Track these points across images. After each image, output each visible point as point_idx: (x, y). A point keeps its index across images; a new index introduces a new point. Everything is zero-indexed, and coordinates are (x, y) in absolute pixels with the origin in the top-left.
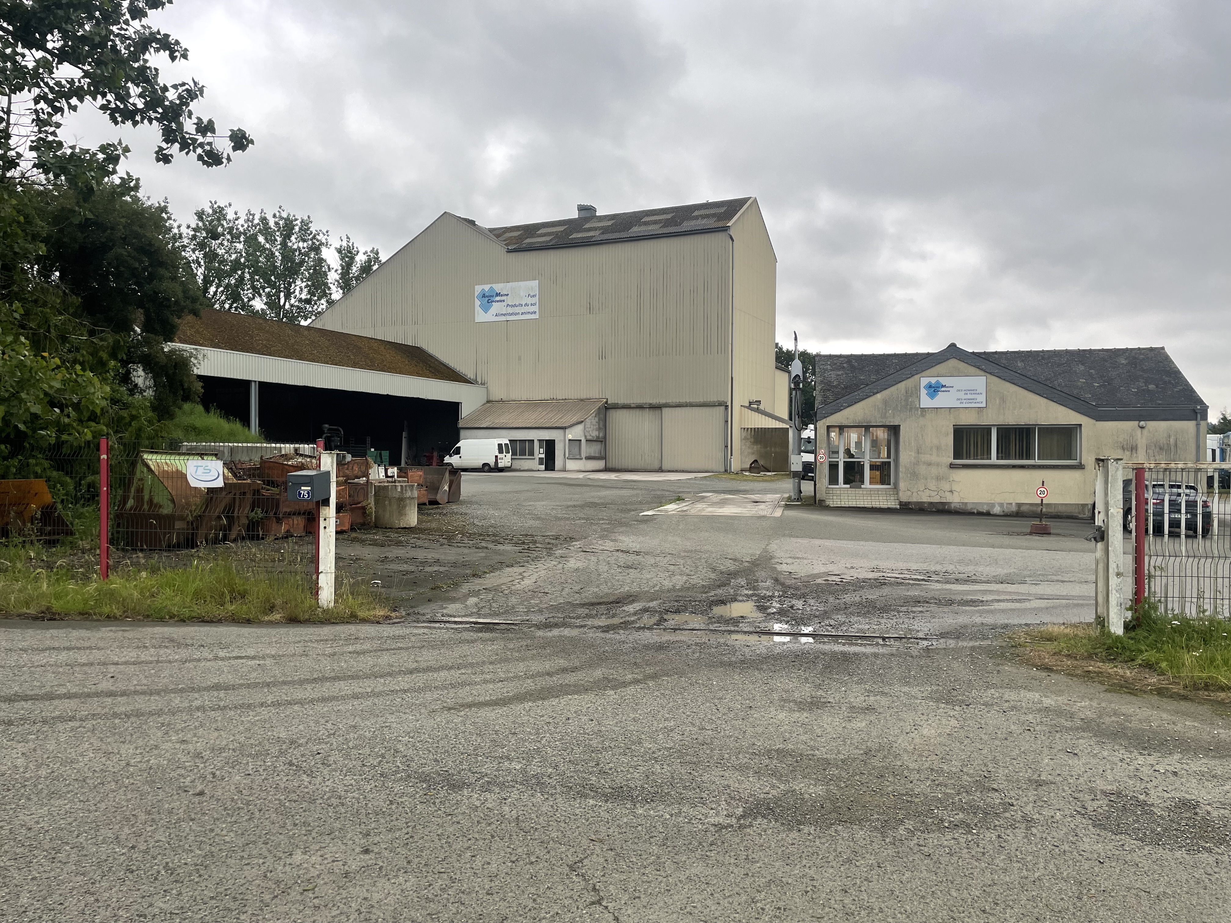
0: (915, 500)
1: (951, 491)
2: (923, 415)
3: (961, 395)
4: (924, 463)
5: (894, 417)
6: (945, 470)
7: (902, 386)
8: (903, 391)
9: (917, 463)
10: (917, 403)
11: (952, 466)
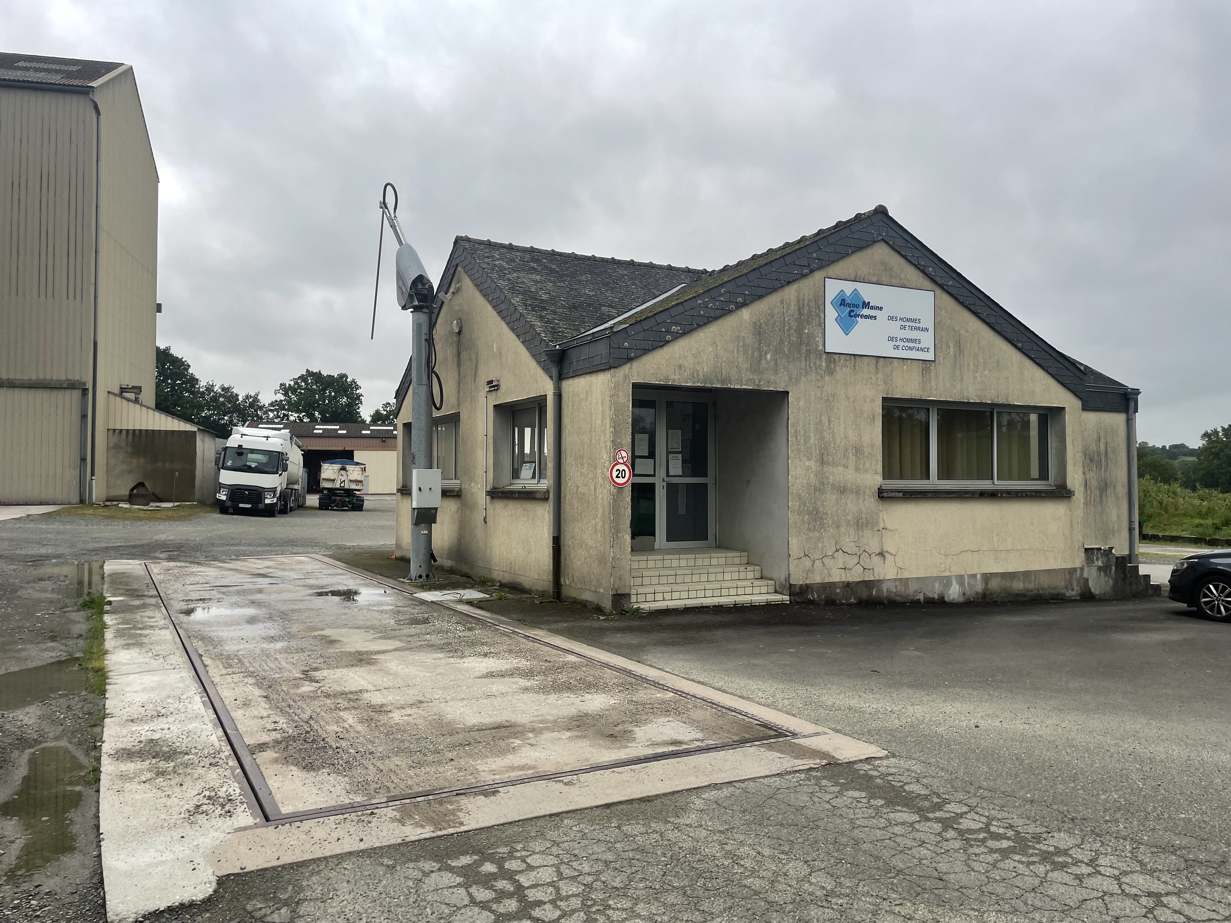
0: (818, 579)
1: (881, 554)
2: (831, 372)
3: (894, 329)
4: (833, 486)
5: (776, 372)
6: (871, 502)
7: (791, 293)
8: (793, 308)
9: (820, 489)
10: (819, 339)
11: (883, 495)
